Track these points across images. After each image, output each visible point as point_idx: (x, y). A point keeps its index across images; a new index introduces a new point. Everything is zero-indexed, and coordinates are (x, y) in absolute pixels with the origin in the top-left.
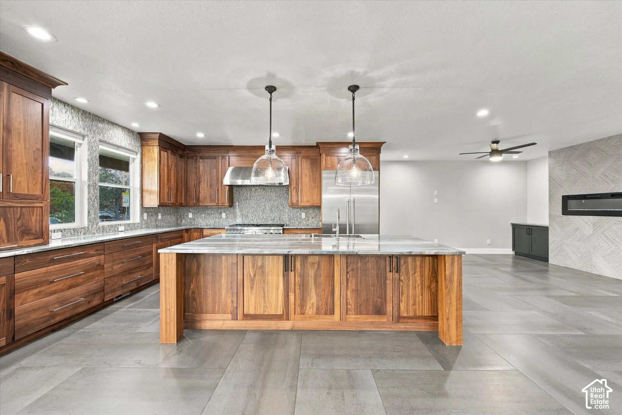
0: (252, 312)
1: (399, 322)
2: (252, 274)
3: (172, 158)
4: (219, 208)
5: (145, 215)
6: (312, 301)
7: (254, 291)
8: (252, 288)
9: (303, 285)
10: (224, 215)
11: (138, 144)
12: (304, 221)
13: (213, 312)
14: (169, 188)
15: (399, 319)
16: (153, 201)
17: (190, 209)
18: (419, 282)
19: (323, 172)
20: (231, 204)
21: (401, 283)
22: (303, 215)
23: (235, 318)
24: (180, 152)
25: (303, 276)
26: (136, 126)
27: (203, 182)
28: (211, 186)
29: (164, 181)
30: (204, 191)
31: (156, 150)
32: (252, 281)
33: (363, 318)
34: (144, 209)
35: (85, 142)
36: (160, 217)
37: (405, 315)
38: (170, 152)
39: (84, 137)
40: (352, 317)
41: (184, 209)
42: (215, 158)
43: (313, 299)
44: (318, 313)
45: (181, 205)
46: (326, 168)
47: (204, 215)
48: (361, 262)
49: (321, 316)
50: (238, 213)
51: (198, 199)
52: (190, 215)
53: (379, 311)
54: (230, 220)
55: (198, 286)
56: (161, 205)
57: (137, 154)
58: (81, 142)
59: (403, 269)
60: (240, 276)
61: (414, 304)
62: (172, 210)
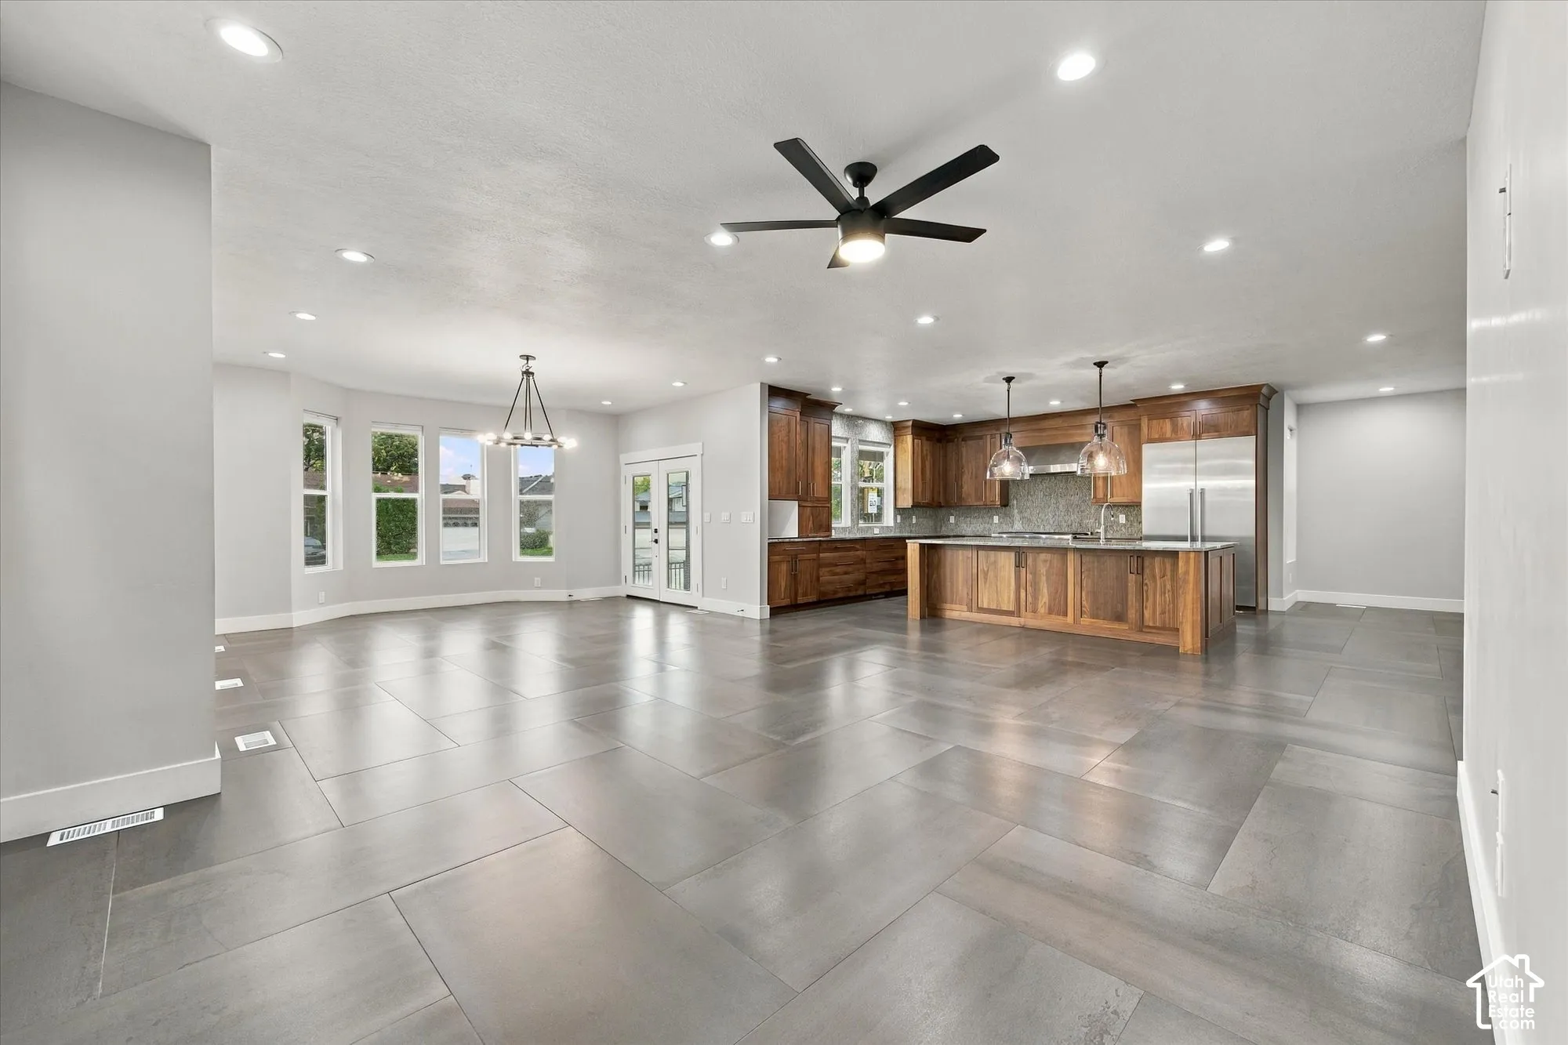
0: (985, 606)
1: (1142, 631)
2: (986, 569)
3: (927, 446)
4: (988, 509)
5: (899, 517)
6: (1044, 600)
7: (987, 585)
8: (985, 583)
9: (1035, 583)
10: (996, 519)
11: (891, 436)
12: (1123, 528)
13: (952, 603)
14: (924, 483)
15: (1142, 627)
16: (906, 501)
17: (952, 511)
18: (1168, 587)
19: (1145, 447)
20: (1005, 503)
21: (1145, 588)
22: (1122, 519)
23: (970, 610)
24: (937, 435)
25: (1035, 574)
26: (889, 418)
27: (966, 471)
28: (976, 477)
29: (917, 477)
30: (968, 487)
31: (909, 438)
32: (986, 574)
33: (1100, 623)
34: (898, 510)
35: (848, 446)
36: (914, 521)
37: (1151, 624)
38: (924, 438)
39: (847, 440)
40: (1086, 620)
41: (943, 511)
42: (980, 438)
43: (1044, 599)
44: (1050, 611)
45: (940, 506)
46: (1151, 441)
47: (969, 519)
48: (1098, 562)
49: (1053, 616)
50: (1017, 516)
51: (960, 498)
52: (952, 519)
53: (1120, 618)
54: (1005, 526)
55: (939, 576)
56: (916, 505)
57: (890, 445)
58: (845, 445)
59: (1147, 571)
60: (975, 571)
61: (1163, 613)
62: (929, 512)
